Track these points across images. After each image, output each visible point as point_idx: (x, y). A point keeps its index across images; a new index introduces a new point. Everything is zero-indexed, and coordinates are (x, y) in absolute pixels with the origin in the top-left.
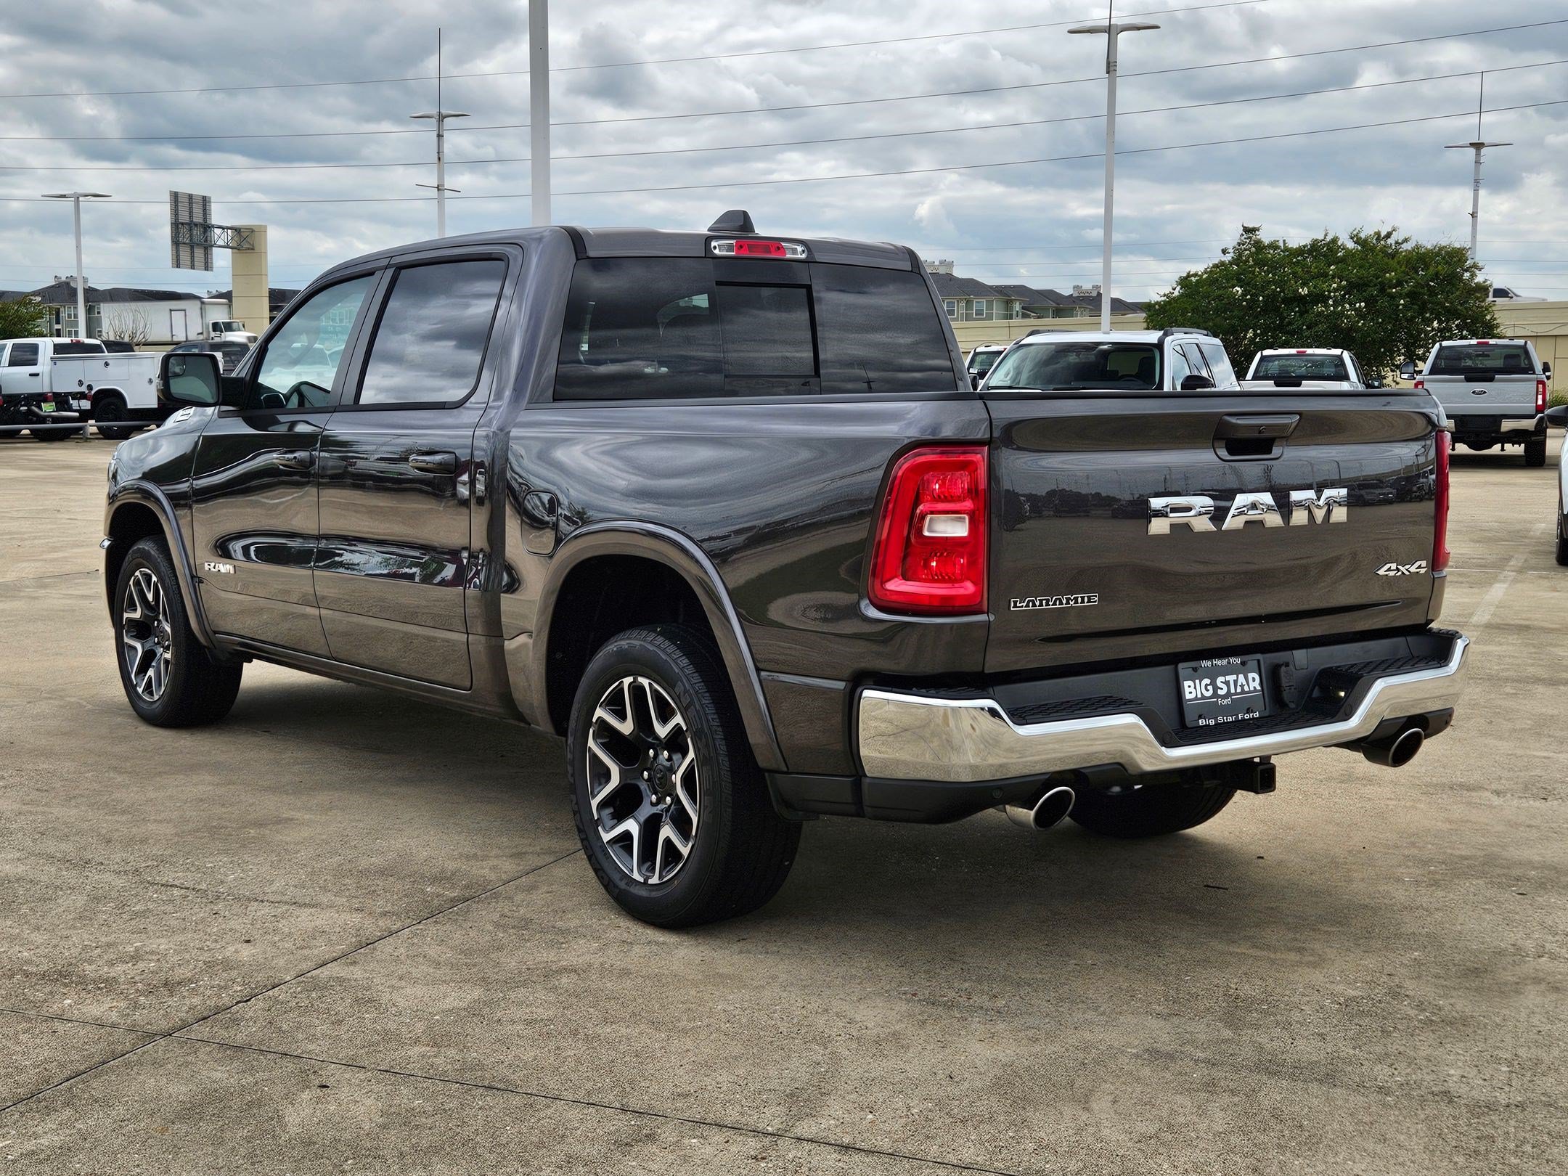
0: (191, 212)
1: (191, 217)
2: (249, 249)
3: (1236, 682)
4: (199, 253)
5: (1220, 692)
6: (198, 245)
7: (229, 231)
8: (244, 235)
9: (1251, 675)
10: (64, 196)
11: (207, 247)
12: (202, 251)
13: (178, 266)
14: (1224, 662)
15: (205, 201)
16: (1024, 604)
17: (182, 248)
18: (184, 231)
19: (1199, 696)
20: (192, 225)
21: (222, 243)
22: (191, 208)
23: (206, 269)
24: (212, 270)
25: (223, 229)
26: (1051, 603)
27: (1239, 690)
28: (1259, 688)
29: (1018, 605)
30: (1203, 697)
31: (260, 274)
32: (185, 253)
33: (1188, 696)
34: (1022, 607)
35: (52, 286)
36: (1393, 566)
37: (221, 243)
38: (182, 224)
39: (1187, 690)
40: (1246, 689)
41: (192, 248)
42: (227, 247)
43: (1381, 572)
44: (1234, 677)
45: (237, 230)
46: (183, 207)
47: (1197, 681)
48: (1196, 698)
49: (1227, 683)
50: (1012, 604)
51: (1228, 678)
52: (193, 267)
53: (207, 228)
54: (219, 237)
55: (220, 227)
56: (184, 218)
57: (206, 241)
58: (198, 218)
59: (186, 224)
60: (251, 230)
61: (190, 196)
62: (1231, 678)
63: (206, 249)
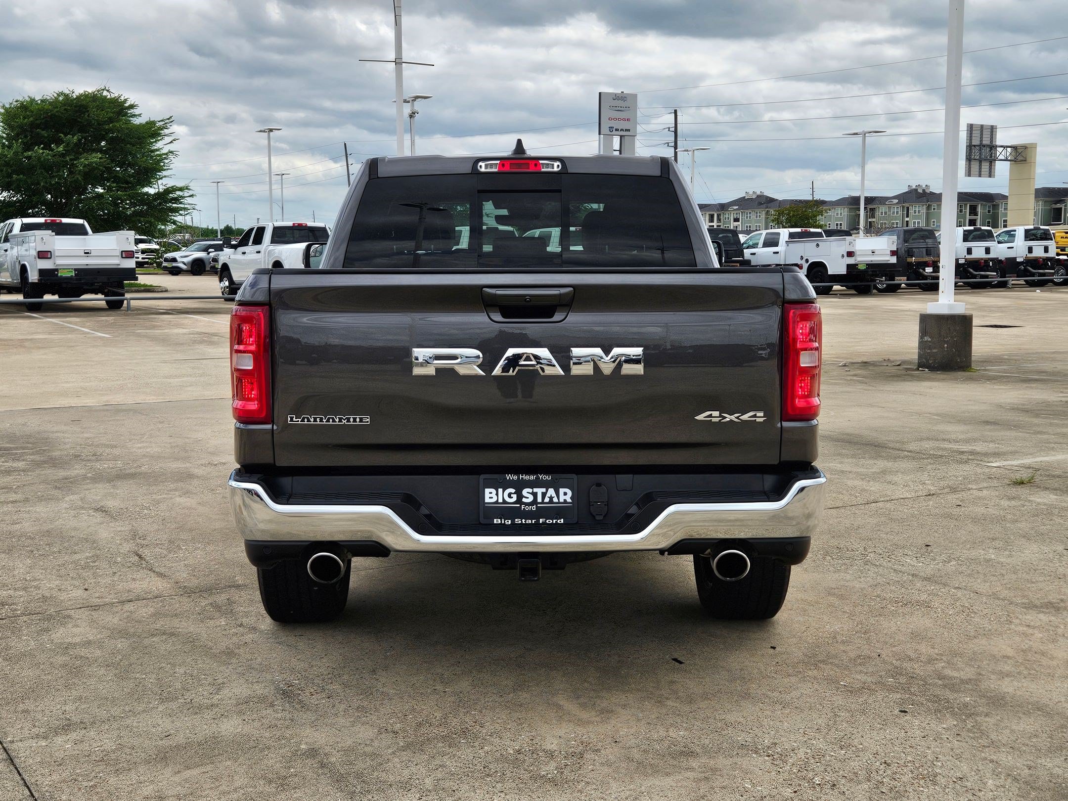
0: (981, 137)
1: (981, 140)
2: (1022, 161)
3: (544, 495)
4: (985, 166)
5: (524, 500)
6: (985, 160)
7: (1009, 149)
8: (1020, 151)
9: (562, 491)
10: (856, 134)
11: (992, 161)
12: (988, 164)
13: (969, 175)
14: (532, 477)
15: (993, 129)
16: (300, 420)
17: (972, 163)
18: (976, 151)
19: (500, 500)
20: (981, 146)
21: (1003, 158)
22: (982, 134)
23: (990, 176)
24: (994, 177)
25: (1004, 147)
26: (324, 420)
27: (547, 500)
28: (569, 500)
29: (294, 419)
30: (504, 502)
31: (1030, 178)
32: (975, 166)
33: (487, 500)
34: (298, 421)
35: (906, 193)
36: (716, 413)
37: (1001, 157)
38: (974, 146)
39: (487, 495)
40: (555, 500)
41: (980, 162)
42: (1006, 160)
43: (700, 417)
44: (544, 490)
45: (1014, 148)
46: (976, 134)
47: (500, 490)
48: (497, 502)
49: (535, 495)
50: (289, 419)
51: (535, 490)
52: (980, 176)
53: (993, 147)
54: (1001, 153)
55: (1002, 147)
56: (976, 141)
57: (991, 156)
58: (986, 141)
59: (977, 146)
60: (1025, 147)
61: (982, 126)
62: (539, 491)
63: (991, 162)
